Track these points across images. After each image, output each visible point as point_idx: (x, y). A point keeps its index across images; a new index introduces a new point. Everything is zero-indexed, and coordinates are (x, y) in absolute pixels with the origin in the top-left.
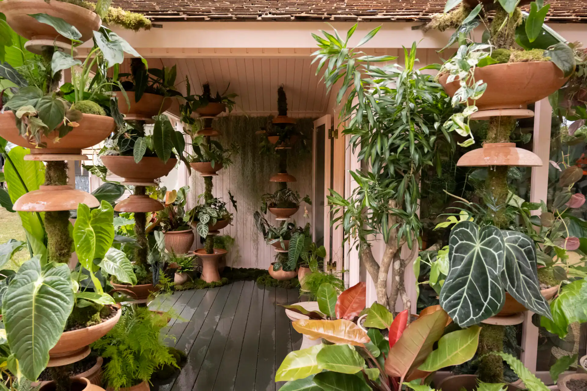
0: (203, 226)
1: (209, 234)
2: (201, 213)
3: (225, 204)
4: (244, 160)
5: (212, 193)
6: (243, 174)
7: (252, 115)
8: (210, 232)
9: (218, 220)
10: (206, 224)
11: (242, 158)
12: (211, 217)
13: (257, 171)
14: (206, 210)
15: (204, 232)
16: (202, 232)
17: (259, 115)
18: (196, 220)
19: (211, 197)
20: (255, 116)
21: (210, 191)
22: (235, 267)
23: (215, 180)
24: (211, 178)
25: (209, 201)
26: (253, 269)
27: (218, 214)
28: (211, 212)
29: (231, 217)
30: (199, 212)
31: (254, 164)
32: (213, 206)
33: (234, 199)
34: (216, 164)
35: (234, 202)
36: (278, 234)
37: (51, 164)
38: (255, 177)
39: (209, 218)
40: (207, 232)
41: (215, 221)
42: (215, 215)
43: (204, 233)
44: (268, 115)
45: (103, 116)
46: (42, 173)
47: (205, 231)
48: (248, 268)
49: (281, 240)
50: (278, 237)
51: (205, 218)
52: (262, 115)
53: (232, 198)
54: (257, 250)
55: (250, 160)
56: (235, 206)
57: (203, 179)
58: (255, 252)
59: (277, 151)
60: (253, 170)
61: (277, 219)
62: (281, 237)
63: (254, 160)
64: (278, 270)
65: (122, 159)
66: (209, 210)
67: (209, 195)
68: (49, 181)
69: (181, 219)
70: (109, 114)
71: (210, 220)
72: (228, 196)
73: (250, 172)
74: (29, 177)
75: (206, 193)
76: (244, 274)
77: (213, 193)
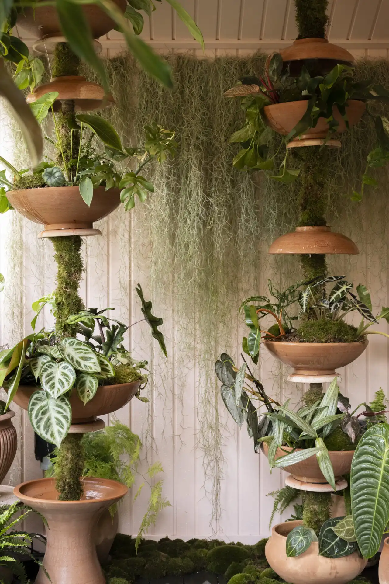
1: (74, 430)
2: (42, 360)
3: (123, 329)
4: (177, 191)
5: (81, 293)
6: (173, 237)
7: (200, 55)
8: (75, 422)
9: (103, 383)
10: (62, 398)
11: (168, 185)
12: (78, 373)
13: (219, 228)
14: (62, 350)
16: (48, 426)
17: (221, 53)
20: (210, 55)
21: (74, 286)
22: (148, 536)
25: (72, 319)
26: (204, 544)
27: (101, 363)
28: (77, 357)
29: (142, 372)
30: (36, 355)
31: (207, 205)
32: (81, 337)
33: (155, 312)
35: (155, 322)
36: (308, 431)
38: (212, 245)
39: (72, 378)
40: (66, 424)
43: (55, 428)
44: (251, 53)
47: (59, 423)
48: (186, 538)
49: (319, 454)
50: (309, 443)
52: (233, 53)
53: (147, 307)
54: (218, 480)
55: (197, 194)
56: (158, 335)
57: (51, 245)
58: (210, 485)
59: (295, 152)
60: (205, 224)
61: (297, 379)
62: (320, 443)
63: (207, 193)
64: (303, 552)
66: (70, 350)
71: (75, 385)
73: (195, 231)
75: (61, 292)
76: (178, 560)
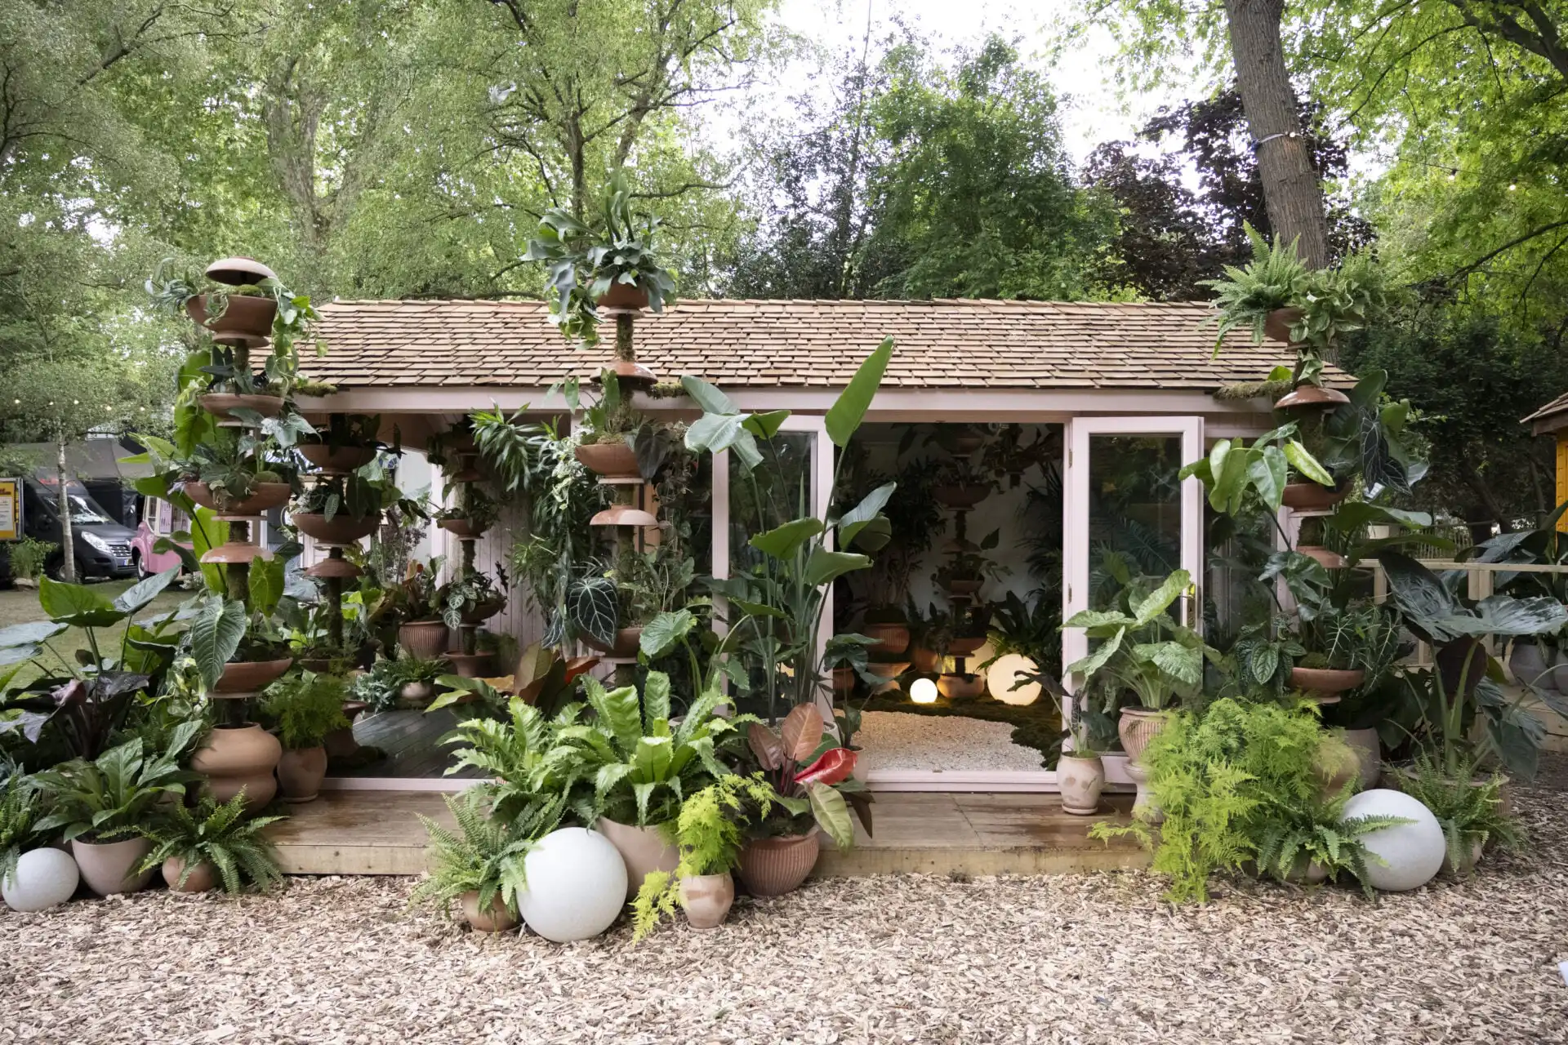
0: (453, 613)
15: (454, 621)
18: (444, 604)
19: (473, 569)
23: (479, 546)
24: (472, 543)
34: (475, 522)
37: (234, 524)
41: (473, 605)
42: (473, 596)
45: (281, 484)
46: (226, 531)
51: (457, 601)
65: (313, 517)
67: (468, 567)
68: (232, 538)
69: (426, 604)
70: (285, 481)
72: (495, 569)
74: (213, 537)
77: (476, 565)
